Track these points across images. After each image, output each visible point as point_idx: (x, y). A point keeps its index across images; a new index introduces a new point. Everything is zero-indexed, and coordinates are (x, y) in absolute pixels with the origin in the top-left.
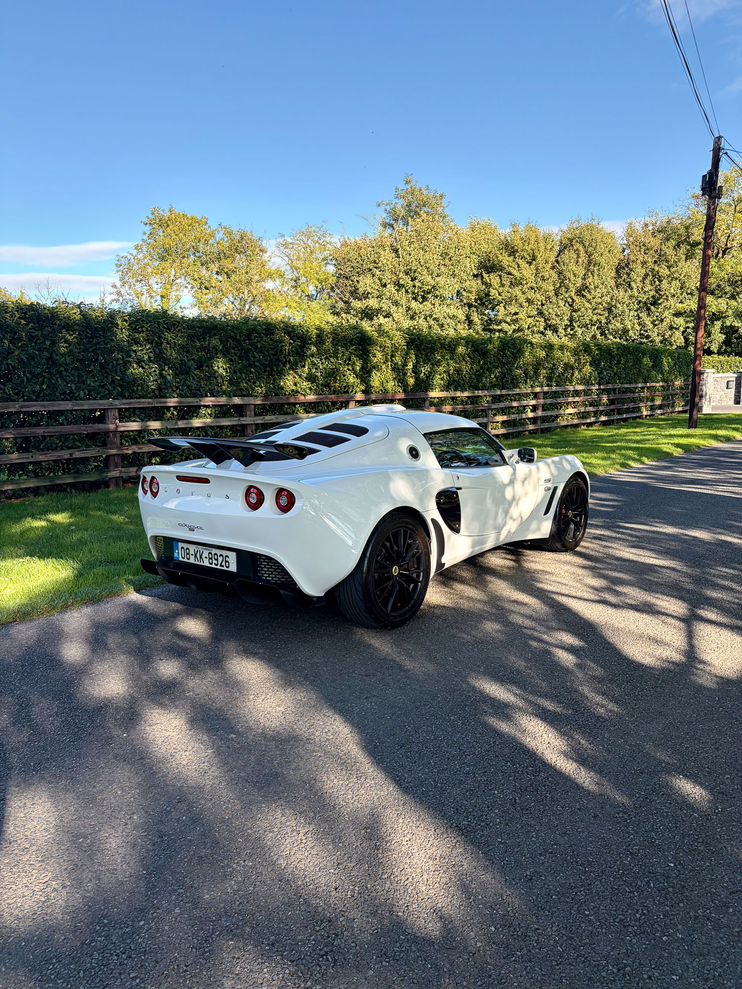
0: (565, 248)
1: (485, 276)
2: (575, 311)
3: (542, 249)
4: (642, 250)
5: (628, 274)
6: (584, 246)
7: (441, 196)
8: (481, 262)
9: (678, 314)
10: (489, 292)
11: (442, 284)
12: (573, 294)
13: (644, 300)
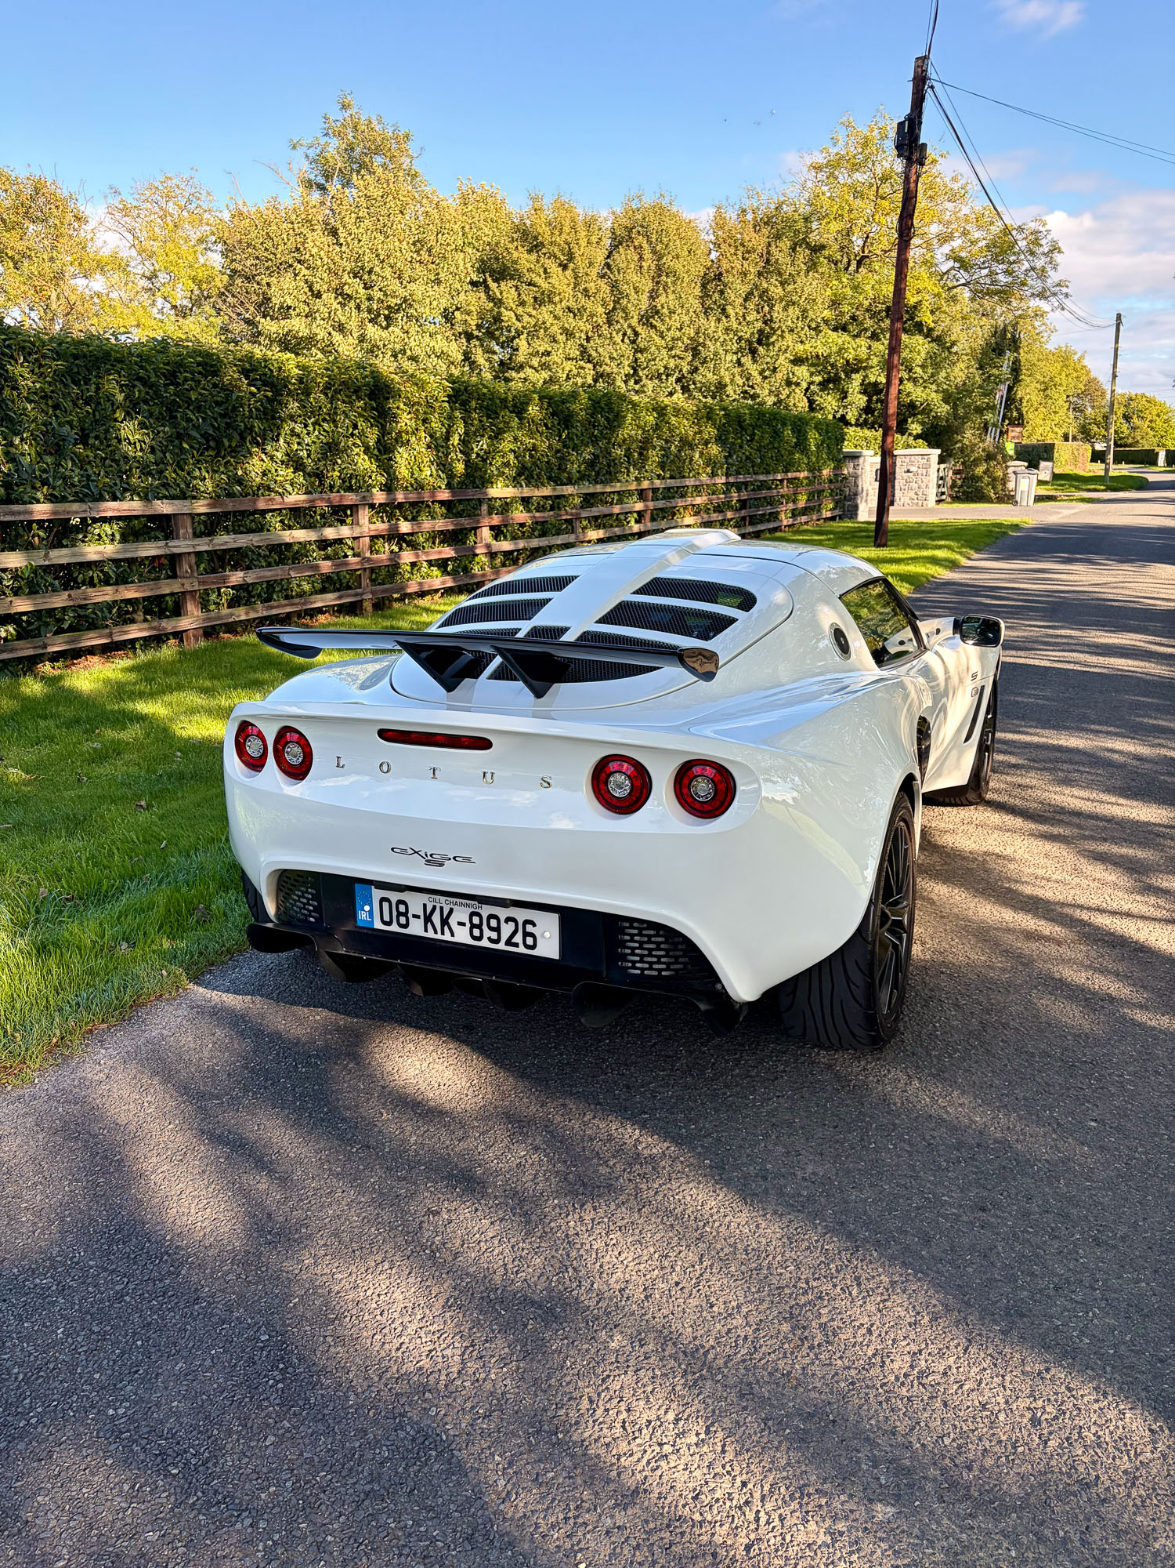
0: (620, 243)
1: (493, 285)
2: (641, 352)
3: (583, 243)
4: (740, 253)
5: (722, 292)
6: (649, 242)
7: (407, 136)
8: (482, 261)
9: (798, 361)
10: (500, 314)
11: (418, 295)
12: (634, 322)
13: (747, 336)
